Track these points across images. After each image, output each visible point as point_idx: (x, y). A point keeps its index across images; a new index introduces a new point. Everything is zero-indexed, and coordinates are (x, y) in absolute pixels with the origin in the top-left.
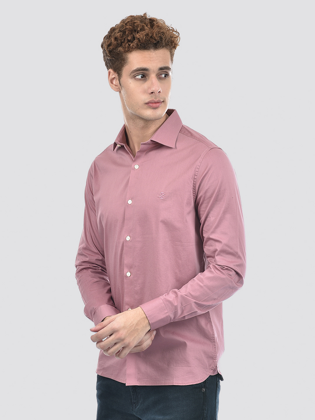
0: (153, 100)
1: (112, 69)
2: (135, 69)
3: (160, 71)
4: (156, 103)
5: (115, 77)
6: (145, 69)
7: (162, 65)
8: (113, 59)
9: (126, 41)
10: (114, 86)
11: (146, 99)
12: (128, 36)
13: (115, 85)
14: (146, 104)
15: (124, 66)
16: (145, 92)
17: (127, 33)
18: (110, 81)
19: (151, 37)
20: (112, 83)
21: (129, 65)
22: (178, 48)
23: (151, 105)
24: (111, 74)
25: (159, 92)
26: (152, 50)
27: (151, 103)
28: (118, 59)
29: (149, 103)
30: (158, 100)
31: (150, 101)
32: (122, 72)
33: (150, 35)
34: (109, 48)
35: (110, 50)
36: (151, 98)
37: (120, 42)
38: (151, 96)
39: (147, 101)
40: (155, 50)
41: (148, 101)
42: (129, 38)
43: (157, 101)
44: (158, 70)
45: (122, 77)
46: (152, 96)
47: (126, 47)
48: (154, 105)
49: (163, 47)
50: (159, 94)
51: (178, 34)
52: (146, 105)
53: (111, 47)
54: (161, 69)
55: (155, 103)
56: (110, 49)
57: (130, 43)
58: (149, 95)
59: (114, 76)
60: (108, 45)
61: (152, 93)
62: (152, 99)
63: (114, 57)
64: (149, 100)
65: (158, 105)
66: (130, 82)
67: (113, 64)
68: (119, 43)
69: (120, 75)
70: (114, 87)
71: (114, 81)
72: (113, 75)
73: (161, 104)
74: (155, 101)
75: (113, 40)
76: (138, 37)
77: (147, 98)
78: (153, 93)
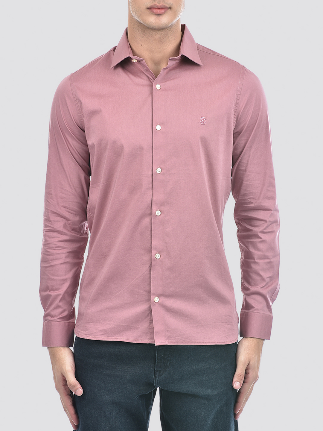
0: (156, 5)
4: (159, 8)
11: (149, 3)
23: (155, 11)
29: (152, 8)
31: (152, 5)
36: (153, 2)
41: (150, 6)
43: (161, 6)
46: (155, 0)
48: (159, 11)
52: (148, 10)
55: (157, 8)
65: (162, 11)
73: (167, 10)
74: (158, 6)
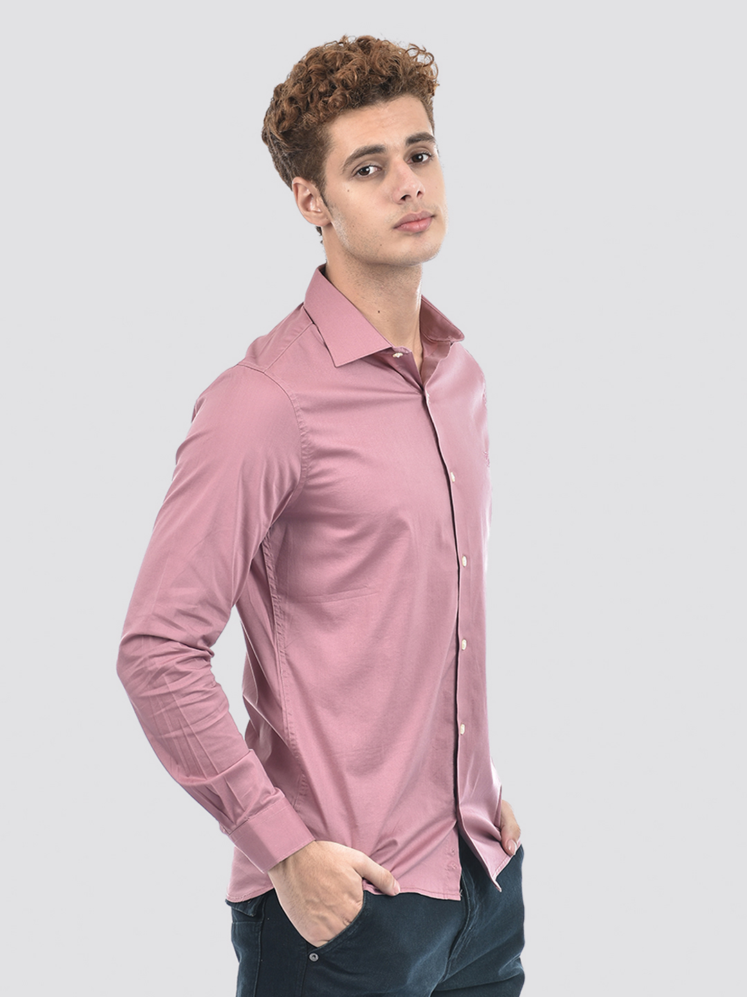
0: (411, 214)
1: (299, 176)
2: (351, 154)
3: (411, 146)
4: (418, 220)
5: (311, 194)
6: (375, 150)
7: (412, 132)
8: (298, 149)
9: (316, 98)
10: (315, 214)
11: (394, 216)
12: (318, 85)
13: (316, 212)
14: (396, 227)
15: (326, 155)
16: (387, 199)
17: (313, 80)
18: (300, 207)
19: (371, 71)
20: (307, 210)
21: (336, 150)
22: (437, 90)
23: (407, 226)
24: (300, 189)
25: (419, 192)
26: (381, 103)
27: (406, 223)
28: (307, 147)
29: (403, 224)
30: (422, 212)
31: (403, 218)
32: (323, 174)
33: (368, 68)
34: (281, 127)
35: (284, 130)
36: (404, 211)
37: (303, 103)
38: (402, 206)
39: (396, 220)
40: (386, 102)
41: (399, 219)
42: (322, 90)
43: (420, 214)
44: (405, 144)
45: (327, 183)
46: (405, 207)
47: (320, 108)
48: (416, 226)
49: (404, 90)
50: (421, 198)
51: (431, 58)
52: (396, 231)
53: (286, 124)
54: (411, 141)
56: (284, 128)
57: (326, 99)
58: (397, 205)
59: (308, 192)
60: (277, 121)
61: (404, 198)
62: (408, 213)
63: (297, 145)
64: (401, 217)
65: (422, 225)
66: (349, 188)
67: (299, 163)
68: (301, 108)
69: (320, 183)
70: (315, 217)
71: (311, 204)
72: (305, 189)
73: (431, 221)
74: (415, 216)
75: (285, 105)
76: (341, 77)
77: (394, 214)
78: (407, 199)
